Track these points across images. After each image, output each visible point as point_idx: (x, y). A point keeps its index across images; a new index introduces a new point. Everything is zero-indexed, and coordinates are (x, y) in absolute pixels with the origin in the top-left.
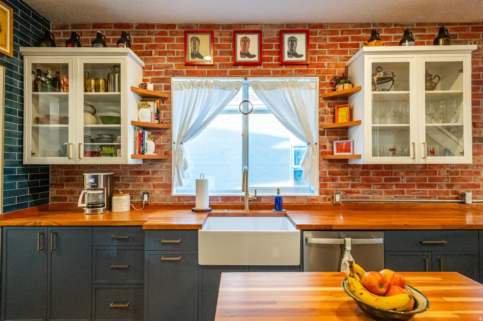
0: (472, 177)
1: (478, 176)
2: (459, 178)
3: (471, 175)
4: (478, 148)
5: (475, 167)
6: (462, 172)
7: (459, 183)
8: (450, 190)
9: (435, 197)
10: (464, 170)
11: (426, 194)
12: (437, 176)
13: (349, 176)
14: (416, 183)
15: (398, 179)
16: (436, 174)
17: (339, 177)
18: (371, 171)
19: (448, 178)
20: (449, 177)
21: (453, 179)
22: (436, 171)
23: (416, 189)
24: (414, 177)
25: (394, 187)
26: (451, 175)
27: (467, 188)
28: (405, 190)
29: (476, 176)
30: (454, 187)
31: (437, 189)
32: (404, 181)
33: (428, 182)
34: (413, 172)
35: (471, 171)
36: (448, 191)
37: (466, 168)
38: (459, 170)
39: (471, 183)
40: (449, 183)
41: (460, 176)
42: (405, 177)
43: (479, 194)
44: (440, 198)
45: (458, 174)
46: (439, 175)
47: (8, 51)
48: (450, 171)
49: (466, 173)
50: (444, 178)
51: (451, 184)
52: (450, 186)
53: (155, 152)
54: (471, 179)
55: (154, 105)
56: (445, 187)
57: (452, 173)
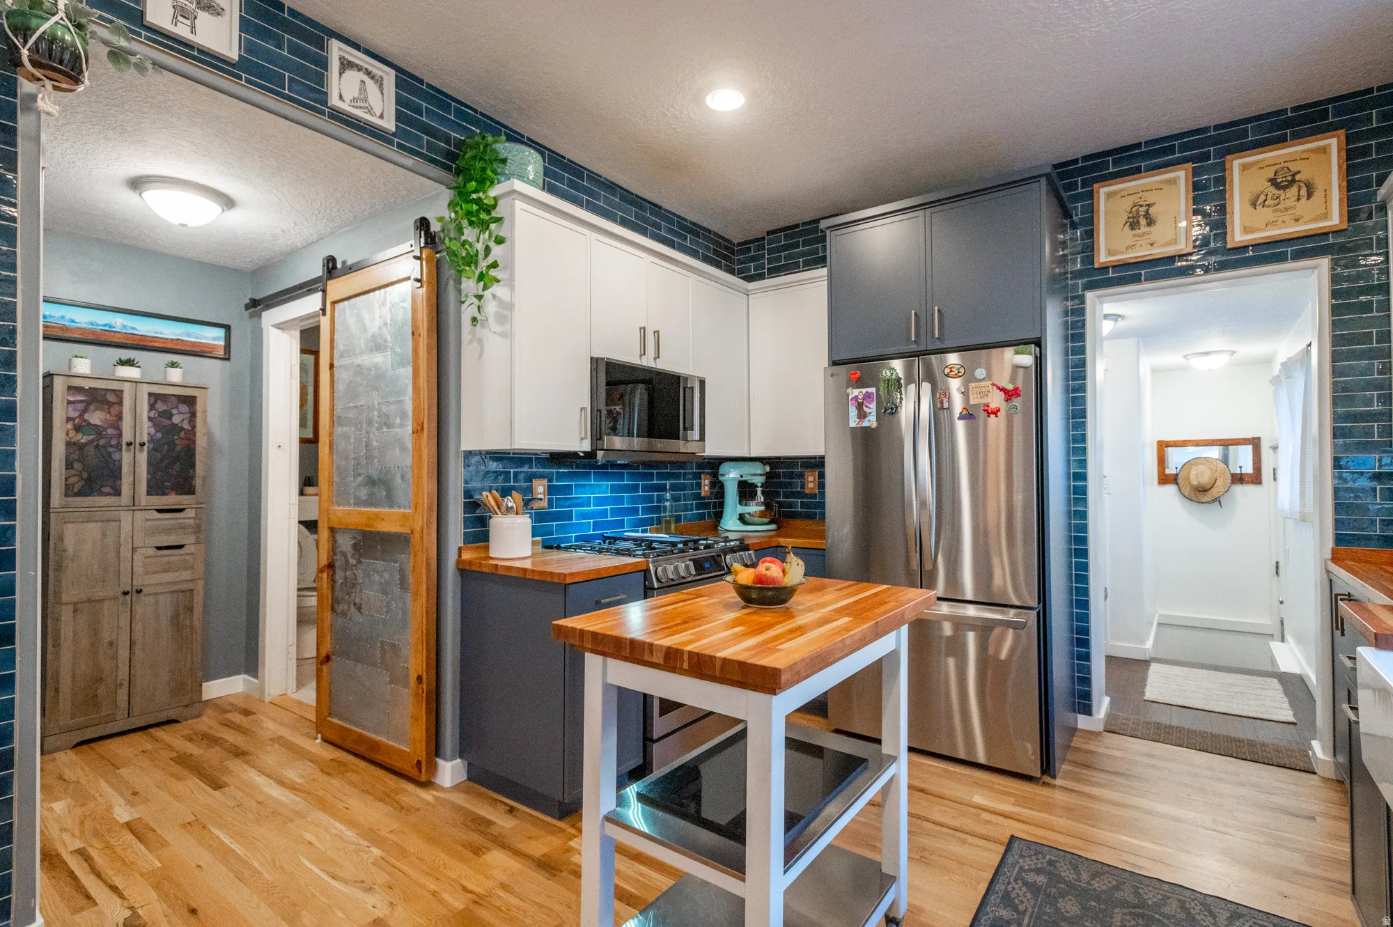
47: (1335, 219)
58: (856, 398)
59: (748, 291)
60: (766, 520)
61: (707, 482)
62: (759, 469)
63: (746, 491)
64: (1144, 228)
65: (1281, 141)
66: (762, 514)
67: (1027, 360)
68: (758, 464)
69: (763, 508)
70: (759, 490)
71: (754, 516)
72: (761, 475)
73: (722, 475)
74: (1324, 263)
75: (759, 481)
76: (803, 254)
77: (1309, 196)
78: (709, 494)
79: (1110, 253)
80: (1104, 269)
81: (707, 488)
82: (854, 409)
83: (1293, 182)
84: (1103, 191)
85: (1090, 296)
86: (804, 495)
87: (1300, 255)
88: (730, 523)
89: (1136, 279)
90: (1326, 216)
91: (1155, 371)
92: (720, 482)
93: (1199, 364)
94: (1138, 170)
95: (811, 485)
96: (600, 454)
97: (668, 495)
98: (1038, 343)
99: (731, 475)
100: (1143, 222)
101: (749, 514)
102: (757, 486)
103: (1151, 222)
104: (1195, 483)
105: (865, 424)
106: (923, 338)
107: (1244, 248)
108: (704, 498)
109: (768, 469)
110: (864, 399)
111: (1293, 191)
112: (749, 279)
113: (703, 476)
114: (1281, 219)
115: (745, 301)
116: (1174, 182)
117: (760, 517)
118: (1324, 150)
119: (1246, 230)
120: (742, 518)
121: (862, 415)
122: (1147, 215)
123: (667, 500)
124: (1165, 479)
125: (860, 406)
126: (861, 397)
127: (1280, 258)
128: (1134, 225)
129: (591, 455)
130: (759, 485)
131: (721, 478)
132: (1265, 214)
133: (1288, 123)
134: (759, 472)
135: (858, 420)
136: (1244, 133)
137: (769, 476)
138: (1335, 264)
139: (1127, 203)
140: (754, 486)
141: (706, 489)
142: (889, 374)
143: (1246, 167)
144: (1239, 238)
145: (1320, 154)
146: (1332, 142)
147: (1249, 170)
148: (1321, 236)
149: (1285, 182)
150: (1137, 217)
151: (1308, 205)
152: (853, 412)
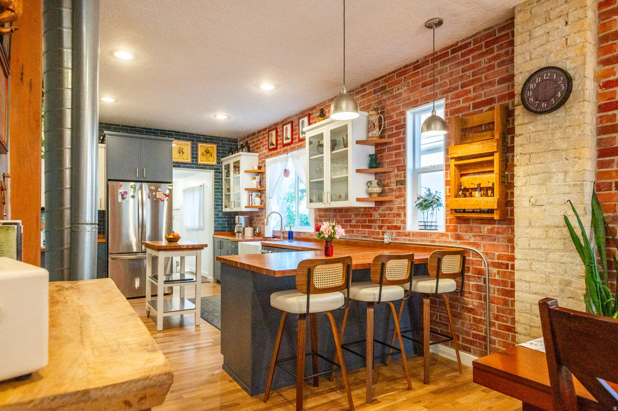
0: (395, 219)
1: (400, 218)
2: (386, 219)
3: (394, 217)
4: (399, 191)
5: (397, 210)
6: (388, 214)
7: (386, 224)
8: (380, 231)
9: (371, 237)
10: (389, 212)
11: (365, 234)
12: (373, 218)
13: (328, 218)
14: (360, 224)
15: (350, 221)
16: (372, 217)
17: (323, 219)
18: (338, 214)
19: (379, 220)
21: (383, 221)
22: (372, 214)
23: (360, 229)
24: (359, 219)
25: (349, 227)
26: (381, 217)
27: (391, 229)
28: (355, 230)
29: (398, 218)
30: (383, 228)
31: (373, 230)
32: (353, 223)
33: (367, 224)
34: (359, 214)
35: (394, 214)
36: (379, 232)
37: (391, 210)
38: (387, 212)
39: (394, 225)
40: (381, 224)
41: (387, 218)
42: (355, 219)
43: (399, 236)
44: (374, 238)
45: (385, 217)
47: (215, 163)
48: (381, 214)
49: (391, 215)
50: (377, 220)
51: (381, 226)
52: (381, 227)
53: (261, 204)
54: (394, 221)
55: (258, 178)
56: (377, 228)
57: (382, 215)
58: (121, 193)
64: (181, 154)
65: (206, 142)
67: (170, 188)
74: (213, 171)
77: (211, 156)
79: (175, 158)
80: (175, 162)
83: (209, 152)
84: (174, 141)
85: (173, 169)
87: (210, 169)
89: (179, 167)
94: (180, 139)
100: (181, 152)
103: (183, 153)
105: (124, 201)
106: (140, 177)
107: (200, 165)
110: (124, 193)
111: (208, 154)
116: (187, 144)
121: (123, 198)
122: (182, 151)
125: (122, 195)
127: (206, 168)
128: (179, 153)
132: (204, 158)
133: (207, 139)
135: (122, 200)
136: (200, 138)
138: (215, 172)
143: (201, 146)
144: (200, 162)
145: (213, 148)
146: (215, 146)
147: (202, 147)
148: (213, 165)
149: (207, 152)
150: (180, 151)
151: (211, 158)
152: (120, 197)
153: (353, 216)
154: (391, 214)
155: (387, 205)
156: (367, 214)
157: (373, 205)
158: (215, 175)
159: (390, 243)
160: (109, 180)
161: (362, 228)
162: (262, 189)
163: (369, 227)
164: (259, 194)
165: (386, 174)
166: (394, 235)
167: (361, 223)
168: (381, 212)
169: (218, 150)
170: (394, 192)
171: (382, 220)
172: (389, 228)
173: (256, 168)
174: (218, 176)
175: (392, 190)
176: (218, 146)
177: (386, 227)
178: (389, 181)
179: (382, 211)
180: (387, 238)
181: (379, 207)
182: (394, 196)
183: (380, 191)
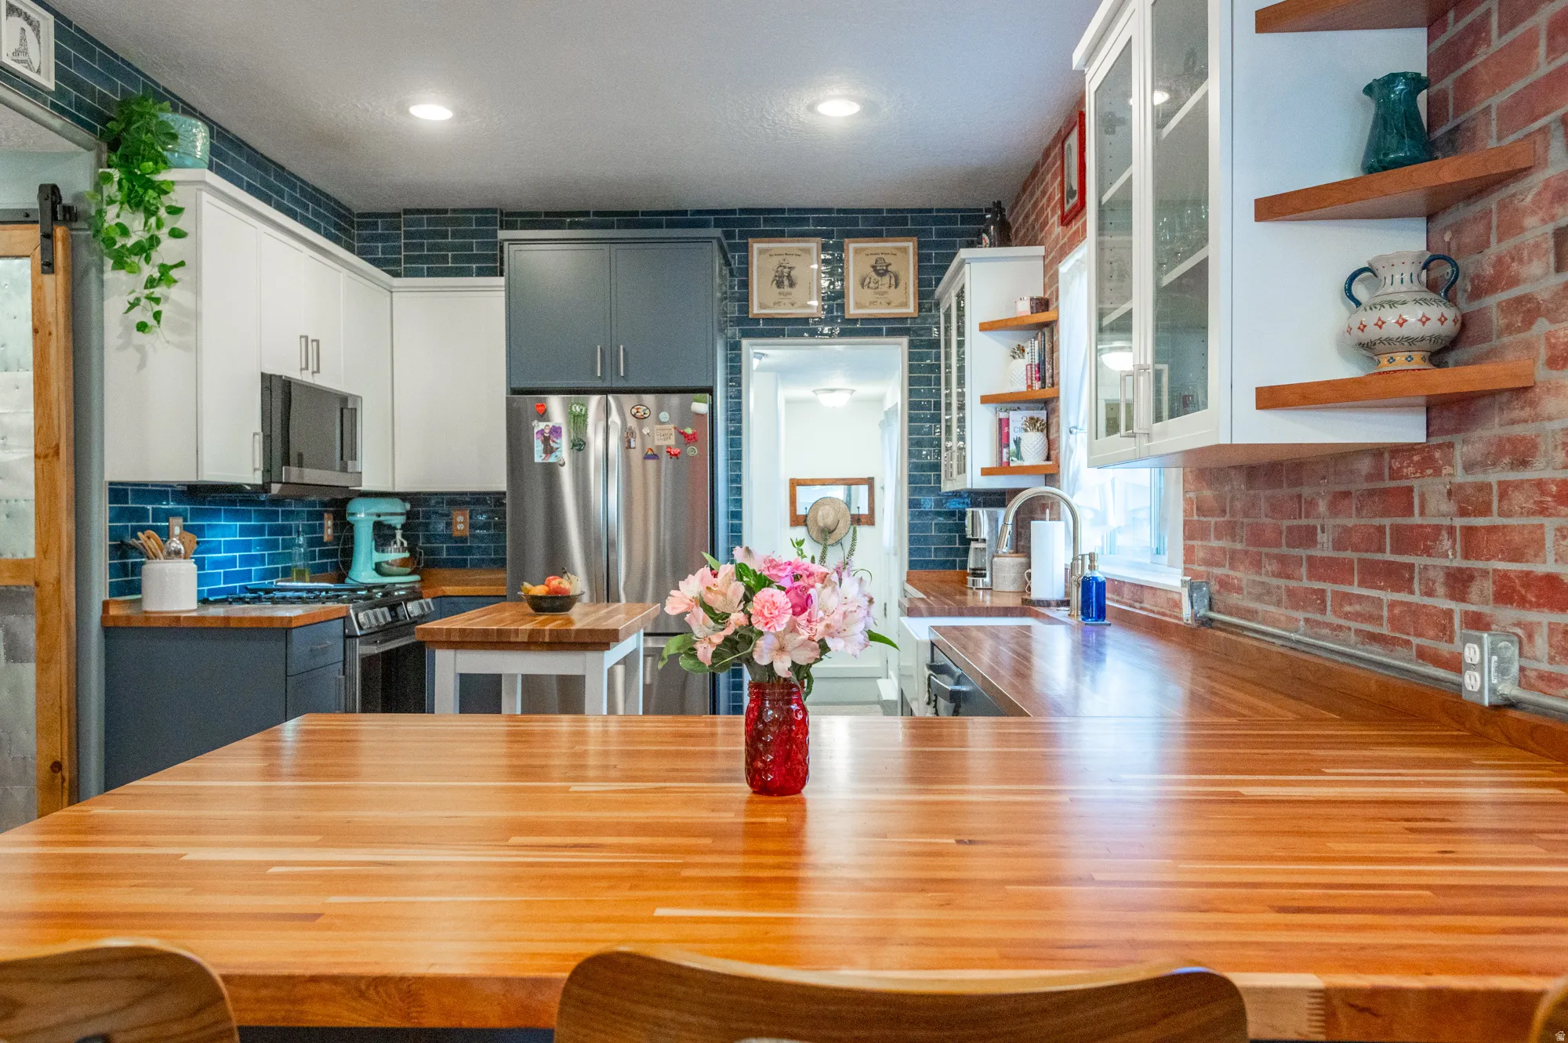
0: (1550, 524)
2: (1492, 529)
3: (1543, 511)
6: (1505, 488)
7: (1493, 565)
8: (1457, 607)
9: (1407, 645)
10: (1512, 477)
11: (1377, 619)
12: (1416, 519)
14: (1356, 557)
15: (1311, 536)
16: (1408, 511)
19: (1451, 532)
20: (1459, 522)
21: (1471, 542)
22: (1410, 490)
23: (1356, 590)
24: (1349, 523)
25: (1304, 571)
26: (1463, 513)
27: (1523, 603)
28: (1329, 589)
30: (1474, 593)
31: (1416, 598)
32: (1324, 548)
33: (1388, 556)
34: (1349, 494)
35: (1540, 485)
36: (1449, 614)
37: (1523, 463)
38: (1494, 477)
39: (1540, 568)
40: (1459, 563)
41: (1493, 521)
42: (1330, 524)
44: (1422, 655)
45: (1485, 509)
46: (1422, 513)
47: (911, 309)
48: (1461, 486)
49: (1518, 499)
50: (1438, 528)
51: (1460, 570)
52: (1459, 583)
53: (1048, 458)
54: (1540, 544)
55: (1033, 347)
56: (1441, 590)
57: (1470, 501)
58: (542, 432)
59: (392, 287)
60: (408, 570)
61: (330, 523)
62: (399, 507)
63: (383, 535)
64: (787, 289)
65: (879, 235)
66: (404, 563)
67: (701, 407)
68: (398, 501)
69: (407, 555)
70: (399, 534)
71: (392, 565)
72: (402, 514)
73: (353, 514)
74: (904, 341)
75: (398, 521)
76: (454, 248)
77: (897, 285)
78: (331, 538)
79: (762, 306)
80: (756, 320)
81: (330, 531)
82: (540, 443)
83: (886, 271)
84: (756, 246)
85: (745, 342)
86: (450, 538)
87: (892, 332)
88: (363, 573)
89: (779, 334)
90: (905, 305)
91: (788, 402)
92: (349, 523)
93: (826, 400)
94: (781, 234)
95: (460, 527)
96: (275, 488)
97: (301, 538)
98: (710, 391)
99: (363, 516)
100: (786, 282)
101: (387, 563)
102: (395, 528)
103: (792, 285)
104: (821, 524)
105: (552, 459)
106: (608, 374)
107: (854, 321)
108: (326, 544)
109: (408, 506)
110: (550, 433)
111: (886, 279)
112: (396, 274)
113: (326, 515)
114: (879, 301)
115: (388, 299)
116: (807, 251)
117: (402, 566)
118: (905, 250)
119: (858, 305)
120: (378, 569)
121: (549, 450)
122: (789, 277)
123: (300, 546)
124: (797, 520)
125: (546, 441)
126: (547, 431)
127: (877, 333)
128: (780, 284)
129: (265, 488)
130: (399, 526)
131: (349, 518)
132: (869, 294)
133: (883, 222)
134: (399, 510)
135: (544, 455)
136: (855, 222)
137: (409, 515)
138: (912, 345)
139: (775, 261)
140: (392, 528)
141: (328, 533)
142: (579, 410)
143: (857, 251)
144: (852, 311)
145: (903, 253)
146: (910, 245)
147: (858, 254)
148: (903, 319)
149: (881, 270)
150: (781, 276)
151: (894, 294)
152: (538, 446)
153: (1322, 506)
154: (1518, 485)
155: (1493, 429)
156: (1385, 492)
157: (1408, 428)
158: (911, 357)
159: (1511, 704)
160: (514, 391)
161: (1362, 584)
162: (1048, 393)
163: (1398, 577)
164: (1042, 415)
165: (1492, 202)
166: (1541, 645)
167: (1356, 549)
168: (1460, 477)
169: (921, 258)
170: (1542, 326)
171: (1469, 531)
172: (1507, 592)
173: (1024, 308)
174: (921, 357)
175: (1528, 310)
176: (921, 246)
177: (1489, 587)
178: (1509, 244)
179: (1469, 467)
180: (1479, 667)
181: (1451, 445)
182: (1543, 353)
183: (1449, 328)
